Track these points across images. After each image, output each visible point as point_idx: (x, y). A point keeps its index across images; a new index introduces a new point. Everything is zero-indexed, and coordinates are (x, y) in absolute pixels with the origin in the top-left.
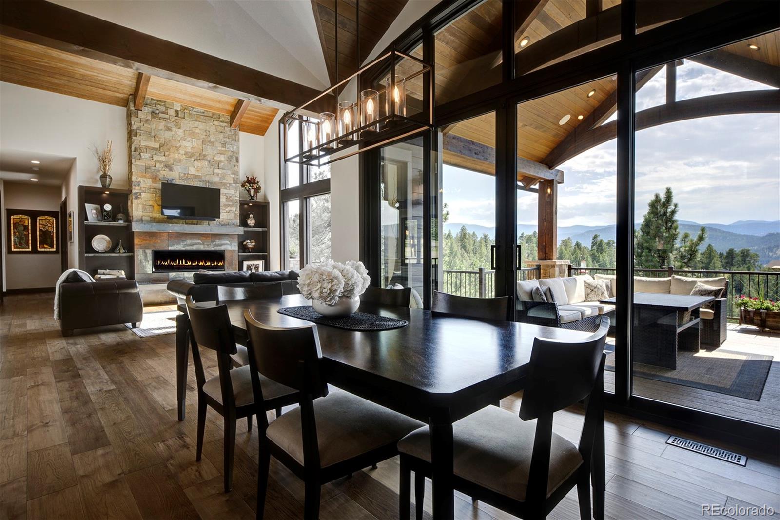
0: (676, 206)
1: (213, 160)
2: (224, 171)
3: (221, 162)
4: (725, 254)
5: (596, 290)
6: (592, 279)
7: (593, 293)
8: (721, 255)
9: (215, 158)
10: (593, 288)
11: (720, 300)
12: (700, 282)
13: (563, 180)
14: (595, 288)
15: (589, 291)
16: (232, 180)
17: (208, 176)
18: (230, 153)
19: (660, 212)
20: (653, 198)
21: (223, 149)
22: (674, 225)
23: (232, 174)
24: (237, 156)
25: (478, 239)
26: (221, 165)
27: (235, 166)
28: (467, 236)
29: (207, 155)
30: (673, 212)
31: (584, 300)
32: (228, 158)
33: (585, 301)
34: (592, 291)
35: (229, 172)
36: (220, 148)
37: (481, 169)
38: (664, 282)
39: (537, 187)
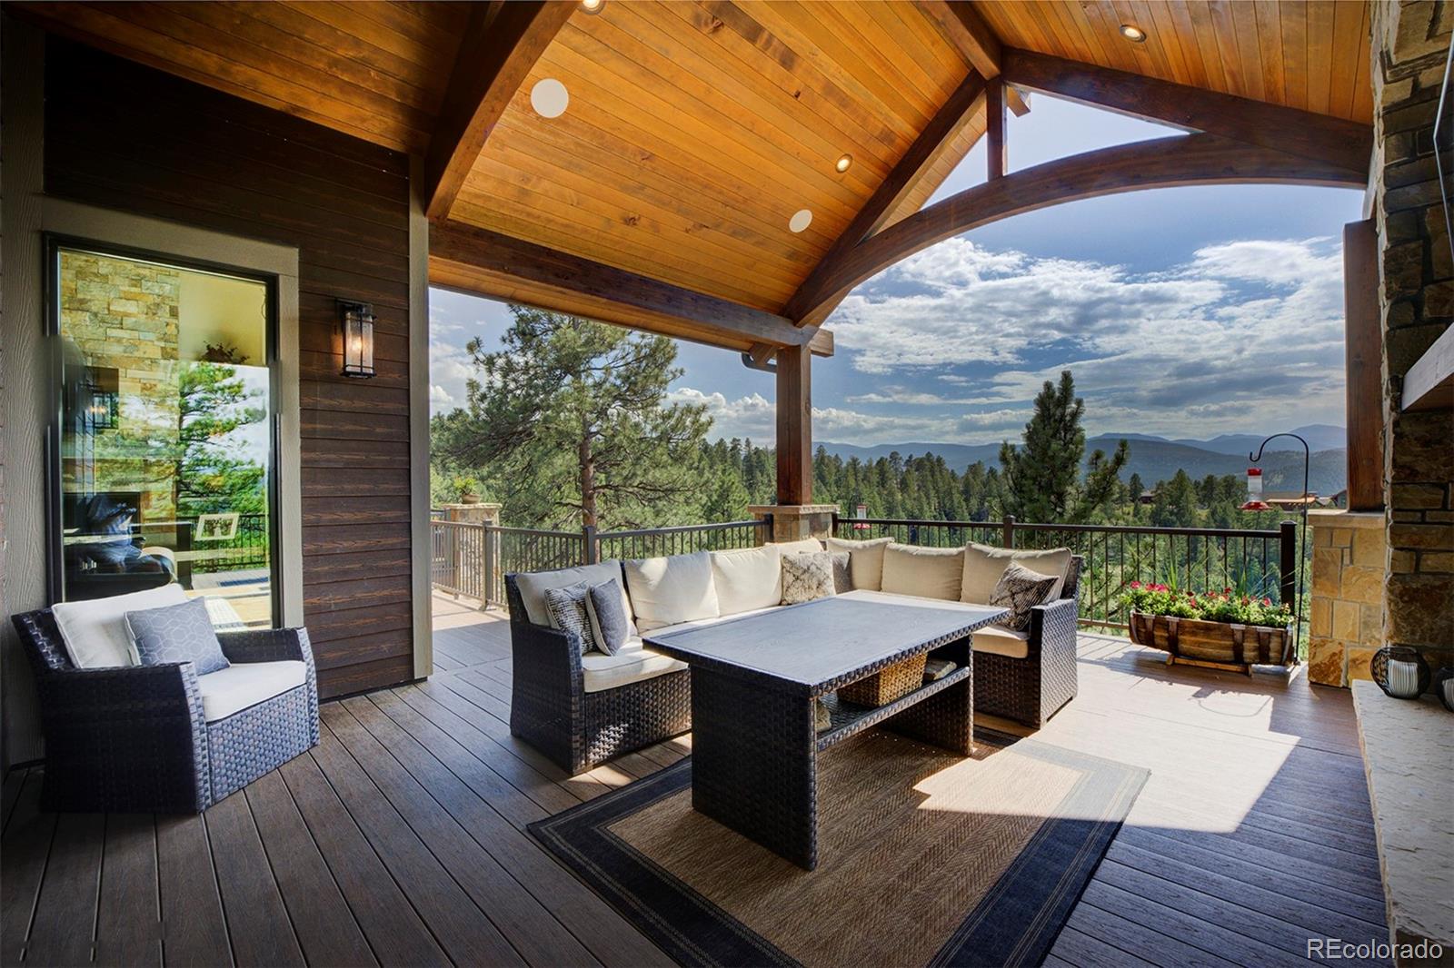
0: (1079, 403)
1: (106, 312)
2: (136, 334)
3: (128, 315)
4: (1202, 483)
5: (805, 577)
6: (821, 547)
7: (799, 583)
8: (1197, 484)
9: (111, 308)
10: (801, 571)
11: (1042, 611)
12: (1019, 559)
13: (833, 350)
14: (805, 572)
15: (790, 578)
16: (159, 352)
17: (91, 343)
18: (150, 300)
19: (1054, 415)
20: (1042, 390)
21: (133, 289)
22: (1077, 437)
23: (160, 339)
24: (173, 304)
25: (844, 465)
26: (128, 322)
27: (167, 324)
28: (826, 461)
29: (90, 300)
30: (1075, 415)
31: (778, 602)
32: (149, 308)
33: (780, 604)
34: (797, 579)
35: (151, 336)
36: (127, 288)
37: (635, 323)
38: (950, 556)
39: (773, 362)
